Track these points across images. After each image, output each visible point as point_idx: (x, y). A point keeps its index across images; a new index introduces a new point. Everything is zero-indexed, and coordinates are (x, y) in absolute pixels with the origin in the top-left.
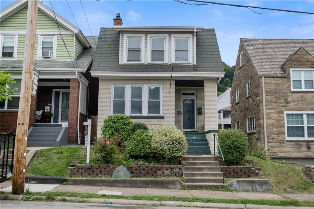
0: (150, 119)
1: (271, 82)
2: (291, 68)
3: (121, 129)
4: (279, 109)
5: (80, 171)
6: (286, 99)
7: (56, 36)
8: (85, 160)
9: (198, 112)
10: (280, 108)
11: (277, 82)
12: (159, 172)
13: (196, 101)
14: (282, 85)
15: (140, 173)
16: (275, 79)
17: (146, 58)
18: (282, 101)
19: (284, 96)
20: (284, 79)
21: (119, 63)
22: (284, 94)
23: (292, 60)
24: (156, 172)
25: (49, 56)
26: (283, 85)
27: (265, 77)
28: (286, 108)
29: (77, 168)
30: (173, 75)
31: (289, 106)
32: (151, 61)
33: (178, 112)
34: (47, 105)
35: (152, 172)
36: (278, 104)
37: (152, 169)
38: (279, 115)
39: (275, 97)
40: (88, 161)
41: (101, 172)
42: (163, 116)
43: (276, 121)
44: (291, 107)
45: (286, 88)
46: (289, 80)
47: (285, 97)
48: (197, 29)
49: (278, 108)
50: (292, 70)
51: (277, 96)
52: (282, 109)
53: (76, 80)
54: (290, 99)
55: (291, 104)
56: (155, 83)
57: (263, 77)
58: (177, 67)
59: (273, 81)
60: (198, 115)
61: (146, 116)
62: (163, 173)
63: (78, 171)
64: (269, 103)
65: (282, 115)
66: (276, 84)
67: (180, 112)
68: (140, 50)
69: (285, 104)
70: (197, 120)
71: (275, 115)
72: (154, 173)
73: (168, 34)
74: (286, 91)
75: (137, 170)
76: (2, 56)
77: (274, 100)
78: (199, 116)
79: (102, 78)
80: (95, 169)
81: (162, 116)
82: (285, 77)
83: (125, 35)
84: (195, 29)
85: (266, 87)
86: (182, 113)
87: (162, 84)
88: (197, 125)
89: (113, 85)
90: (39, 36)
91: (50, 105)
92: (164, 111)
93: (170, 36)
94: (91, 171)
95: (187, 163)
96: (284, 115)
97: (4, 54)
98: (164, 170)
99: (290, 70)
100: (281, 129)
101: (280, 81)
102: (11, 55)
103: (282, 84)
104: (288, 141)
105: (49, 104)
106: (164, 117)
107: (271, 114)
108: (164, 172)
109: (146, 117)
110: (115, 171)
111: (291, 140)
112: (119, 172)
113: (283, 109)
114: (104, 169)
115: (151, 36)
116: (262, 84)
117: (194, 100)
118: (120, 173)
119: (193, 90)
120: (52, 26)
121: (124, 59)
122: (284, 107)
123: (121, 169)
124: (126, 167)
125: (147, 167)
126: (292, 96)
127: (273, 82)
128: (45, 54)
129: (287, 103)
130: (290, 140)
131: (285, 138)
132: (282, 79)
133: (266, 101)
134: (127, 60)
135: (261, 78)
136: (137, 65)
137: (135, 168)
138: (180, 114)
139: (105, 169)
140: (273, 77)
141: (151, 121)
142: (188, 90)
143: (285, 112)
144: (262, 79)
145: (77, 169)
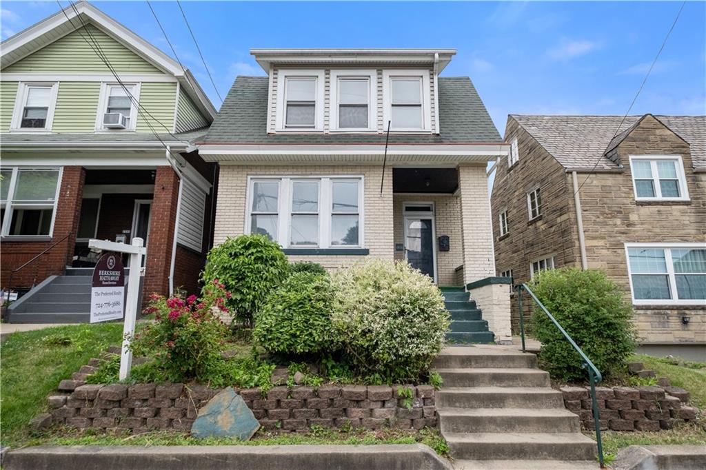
0: (335, 256)
1: (592, 182)
2: (631, 154)
3: (252, 272)
4: (612, 239)
5: (86, 408)
6: (627, 218)
7: (139, 85)
8: (115, 370)
9: (440, 246)
10: (615, 237)
11: (603, 183)
12: (356, 413)
13: (436, 222)
14: (614, 189)
15: (292, 415)
16: (599, 175)
17: (326, 120)
18: (618, 221)
19: (621, 212)
20: (618, 176)
21: (266, 132)
22: (621, 208)
23: (632, 138)
24: (345, 410)
25: (120, 124)
26: (618, 188)
27: (578, 173)
28: (626, 237)
29: (75, 400)
30: (389, 153)
31: (634, 231)
32: (338, 128)
34: (121, 233)
35: (331, 412)
36: (609, 228)
37: (332, 400)
38: (615, 252)
39: (603, 213)
40: (123, 373)
41: (157, 413)
42: (367, 248)
43: (608, 263)
44: (637, 234)
45: (623, 195)
46: (629, 178)
47: (623, 213)
48: (440, 55)
49: (611, 237)
50: (632, 159)
51: (607, 211)
52: (619, 238)
53: (170, 169)
54: (633, 217)
55: (638, 227)
56: (347, 174)
57: (574, 173)
58: (399, 139)
59: (596, 181)
60: (439, 252)
61: (327, 248)
62: (371, 415)
63: (78, 410)
64: (591, 227)
65: (619, 251)
66: (603, 186)
67: (401, 245)
68: (314, 105)
69: (624, 228)
70: (437, 263)
71: (605, 252)
72: (337, 415)
73: (375, 70)
74: (625, 201)
75: (283, 404)
76: (22, 126)
77: (601, 219)
78: (443, 253)
79: (225, 163)
80: (138, 403)
81: (363, 248)
82: (620, 173)
83: (282, 73)
84: (437, 55)
85: (582, 194)
86: (406, 248)
87: (362, 177)
88: (438, 274)
89: (251, 179)
90: (103, 86)
91: (128, 232)
92: (368, 237)
93: (380, 74)
94: (124, 410)
95: (444, 376)
96: (625, 252)
97: (26, 123)
98: (373, 406)
99: (628, 158)
100: (622, 282)
101: (610, 180)
102: (40, 123)
103: (614, 186)
104: (638, 308)
105: (124, 232)
106: (368, 250)
107: (595, 250)
108: (371, 410)
109: (326, 250)
110: (203, 411)
111: (645, 306)
112: (215, 413)
113: (622, 238)
114: (167, 403)
115: (339, 75)
116: (573, 186)
117: (430, 221)
118: (219, 417)
119: (427, 200)
120: (131, 66)
121: (277, 121)
122: (623, 233)
123: (226, 404)
124: (246, 396)
125: (316, 394)
126: (638, 210)
127: (595, 182)
128: (111, 120)
129: (628, 227)
130: (643, 306)
131: (631, 299)
132: (614, 176)
133: (583, 221)
134: (285, 124)
135: (570, 175)
136: (306, 135)
137: (274, 399)
138: (402, 250)
139: (173, 400)
140: (595, 173)
141: (338, 260)
142: (417, 200)
143: (626, 245)
144: (572, 178)
145: (77, 404)
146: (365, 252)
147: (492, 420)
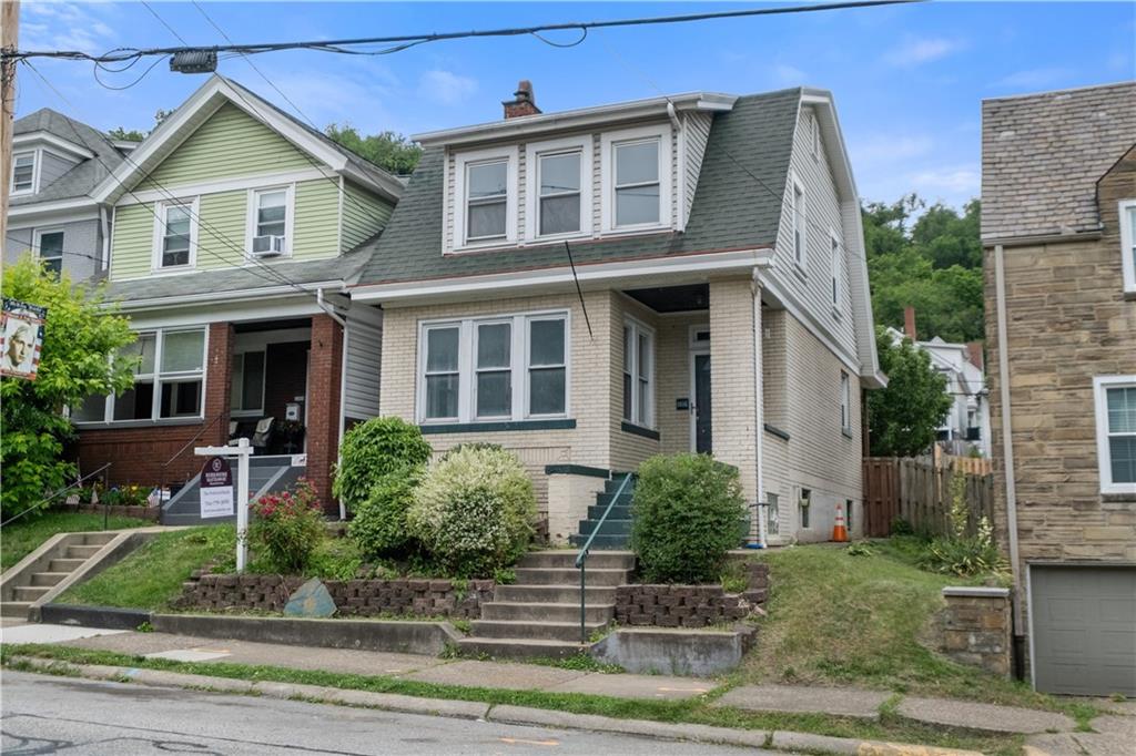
0: (530, 432)
1: (1036, 263)
2: (1123, 197)
3: (375, 464)
4: (1067, 371)
5: (210, 593)
6: (1103, 328)
7: (293, 187)
8: (234, 563)
10: (1074, 366)
11: (1059, 262)
12: (420, 602)
14: (1082, 272)
15: (366, 604)
16: (1051, 249)
17: (522, 228)
18: (1084, 336)
19: (1090, 318)
20: (1092, 245)
21: (440, 253)
22: (1091, 309)
23: (1127, 164)
24: (411, 600)
25: (272, 251)
26: (1088, 270)
27: (1006, 247)
28: (1100, 365)
29: (202, 585)
31: (1116, 353)
32: (538, 235)
33: (679, 400)
34: (292, 401)
35: (398, 601)
36: (1063, 350)
37: (400, 590)
38: (1072, 395)
39: (1053, 323)
40: (240, 566)
41: (262, 599)
42: (574, 417)
43: (1056, 417)
44: (1122, 358)
45: (1099, 283)
46: (1115, 247)
47: (1096, 319)
48: (675, 104)
49: (1066, 366)
50: (1128, 208)
51: (1062, 317)
52: (1084, 368)
54: (1117, 326)
55: (1124, 346)
56: (547, 308)
57: (998, 249)
58: (619, 247)
59: (1044, 260)
61: (521, 420)
62: (433, 606)
63: (205, 594)
64: (1026, 350)
65: (1081, 393)
66: (1057, 269)
67: (687, 400)
68: (505, 203)
69: (1094, 349)
71: (1052, 396)
72: (404, 604)
73: (590, 136)
74: (1102, 294)
75: (360, 594)
76: (164, 265)
77: (1049, 333)
79: (391, 306)
80: (247, 589)
81: (570, 418)
82: (1096, 240)
83: (460, 159)
84: (670, 106)
85: (1014, 287)
86: (694, 405)
87: (568, 310)
89: (424, 325)
90: (251, 194)
91: (301, 398)
92: (576, 402)
93: (597, 140)
94: (238, 595)
96: (1092, 393)
97: (169, 260)
98: (434, 596)
99: (1117, 207)
100: (1081, 451)
101: (1072, 257)
102: (183, 258)
103: (1081, 267)
104: (1109, 499)
105: (297, 399)
106: (575, 420)
107: (1033, 393)
108: (433, 600)
109: (519, 423)
110: (294, 596)
111: (1123, 495)
112: (302, 598)
113: (1087, 368)
114: (269, 589)
115: (539, 149)
116: (994, 273)
118: (306, 602)
120: (282, 160)
121: (455, 238)
122: (1092, 358)
123: (312, 590)
124: (329, 586)
125: (386, 584)
126: (1128, 311)
127: (1042, 263)
128: (261, 247)
129: (1103, 345)
130: (1118, 496)
131: (1097, 484)
132: (1082, 246)
133: (1009, 339)
134: (466, 238)
135: (991, 254)
136: (493, 253)
137: (353, 589)
138: (687, 408)
139: (274, 588)
140: (1043, 244)
141: (534, 436)
143: (1098, 381)
144: (994, 257)
145: (203, 589)
146: (571, 424)
147: (527, 609)
